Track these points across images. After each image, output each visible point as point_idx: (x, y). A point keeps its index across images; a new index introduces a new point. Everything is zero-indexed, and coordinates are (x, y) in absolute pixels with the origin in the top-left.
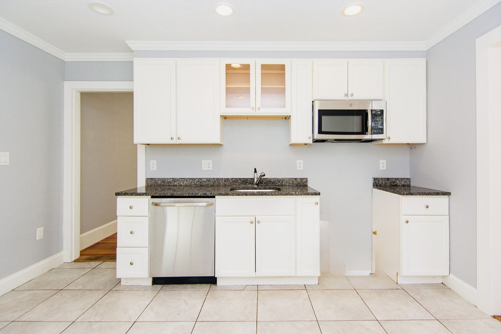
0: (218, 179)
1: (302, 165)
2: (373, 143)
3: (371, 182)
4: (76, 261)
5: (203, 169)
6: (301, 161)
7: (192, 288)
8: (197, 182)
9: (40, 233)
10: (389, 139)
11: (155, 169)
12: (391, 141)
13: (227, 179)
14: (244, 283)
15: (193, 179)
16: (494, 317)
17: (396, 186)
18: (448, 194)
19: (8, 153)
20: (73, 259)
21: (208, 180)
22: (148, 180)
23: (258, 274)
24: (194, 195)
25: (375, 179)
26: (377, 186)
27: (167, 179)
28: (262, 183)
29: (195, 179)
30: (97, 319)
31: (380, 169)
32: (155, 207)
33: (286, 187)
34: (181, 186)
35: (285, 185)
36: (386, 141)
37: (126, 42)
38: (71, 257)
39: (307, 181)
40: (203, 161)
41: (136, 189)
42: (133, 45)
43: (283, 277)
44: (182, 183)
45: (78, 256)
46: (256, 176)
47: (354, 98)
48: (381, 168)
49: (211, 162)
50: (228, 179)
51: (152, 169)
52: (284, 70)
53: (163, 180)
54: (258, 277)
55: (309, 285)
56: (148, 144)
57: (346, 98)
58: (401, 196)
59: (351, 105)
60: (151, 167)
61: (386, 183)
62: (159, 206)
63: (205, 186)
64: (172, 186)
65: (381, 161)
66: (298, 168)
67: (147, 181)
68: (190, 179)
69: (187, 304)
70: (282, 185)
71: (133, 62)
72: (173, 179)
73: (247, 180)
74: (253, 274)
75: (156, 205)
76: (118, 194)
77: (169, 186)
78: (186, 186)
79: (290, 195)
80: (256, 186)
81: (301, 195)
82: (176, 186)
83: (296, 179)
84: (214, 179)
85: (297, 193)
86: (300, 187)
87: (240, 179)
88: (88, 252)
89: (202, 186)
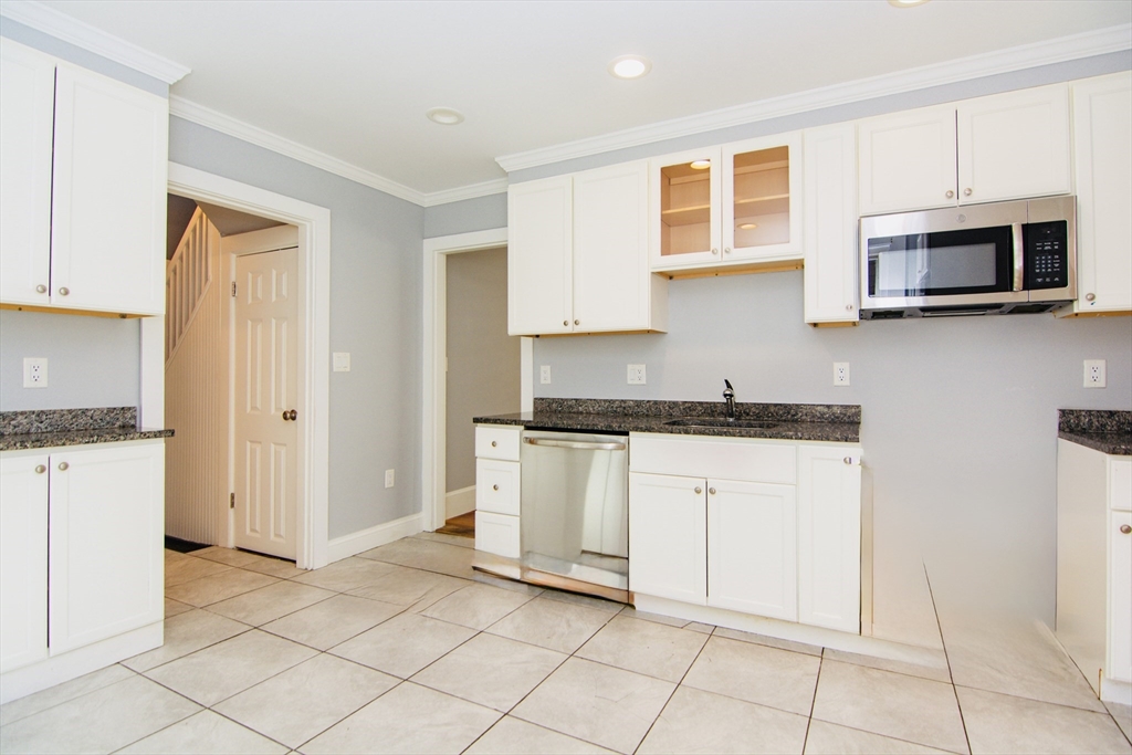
0: (656, 402)
1: (847, 374)
2: (1046, 317)
3: (1055, 420)
4: (438, 531)
5: (629, 382)
6: (846, 366)
7: (590, 604)
8: (617, 408)
9: (389, 478)
10: (1093, 298)
11: (549, 382)
12: (1100, 306)
13: (674, 403)
14: (689, 616)
15: (609, 401)
19: (348, 354)
20: (436, 528)
21: (638, 403)
22: (537, 401)
23: (713, 601)
24: (590, 428)
25: (1063, 413)
26: (1071, 431)
27: (566, 400)
28: (748, 414)
29: (614, 401)
30: (435, 615)
31: (1086, 385)
32: (529, 445)
33: (804, 426)
35: (803, 421)
36: (1081, 306)
37: (496, 160)
38: (432, 523)
40: (630, 367)
41: (520, 414)
42: (508, 163)
43: (772, 619)
45: (442, 524)
47: (974, 199)
48: (1088, 383)
49: (643, 367)
51: (543, 382)
52: (786, 158)
53: (561, 402)
54: (710, 608)
55: (833, 651)
56: (538, 336)
57: (953, 202)
58: (1109, 457)
59: (961, 218)
60: (542, 379)
61: (1103, 426)
62: (536, 444)
63: (632, 415)
65: (1086, 363)
66: (837, 382)
67: (535, 403)
68: (605, 401)
69: (569, 626)
70: (796, 421)
71: (506, 193)
72: (576, 400)
73: (715, 407)
74: (702, 600)
75: (531, 441)
76: (476, 420)
77: (570, 412)
78: (598, 414)
79: (783, 437)
80: (731, 420)
81: (810, 439)
82: (582, 413)
83: (829, 407)
84: (648, 402)
85: (800, 435)
86: (841, 424)
87: (701, 403)
88: (458, 522)
89: (626, 415)
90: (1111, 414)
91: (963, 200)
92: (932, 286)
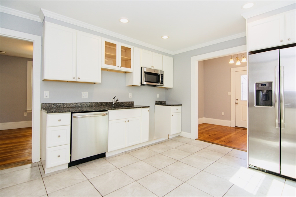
0: (92, 103)
2: (155, 87)
3: (155, 103)
5: (83, 97)
6: (131, 94)
8: (79, 105)
11: (48, 97)
16: (196, 139)
17: (162, 104)
18: (181, 105)
21: (86, 104)
22: (43, 104)
25: (156, 101)
27: (58, 103)
29: (78, 103)
31: (158, 98)
34: (69, 107)
36: (163, 87)
39: (133, 103)
40: (82, 93)
42: (46, 13)
44: (69, 106)
46: (114, 101)
47: (155, 68)
49: (87, 93)
50: (97, 103)
51: (45, 97)
52: (131, 50)
53: (55, 104)
58: (171, 106)
59: (154, 71)
61: (159, 103)
63: (84, 107)
64: (62, 108)
65: (157, 94)
67: (42, 106)
68: (75, 103)
71: (44, 24)
72: (63, 103)
77: (60, 108)
80: (113, 106)
82: (65, 108)
83: (129, 102)
84: (89, 103)
85: (142, 107)
87: (104, 103)
89: (82, 107)
90: (160, 101)
91: (153, 68)
92: (148, 81)
